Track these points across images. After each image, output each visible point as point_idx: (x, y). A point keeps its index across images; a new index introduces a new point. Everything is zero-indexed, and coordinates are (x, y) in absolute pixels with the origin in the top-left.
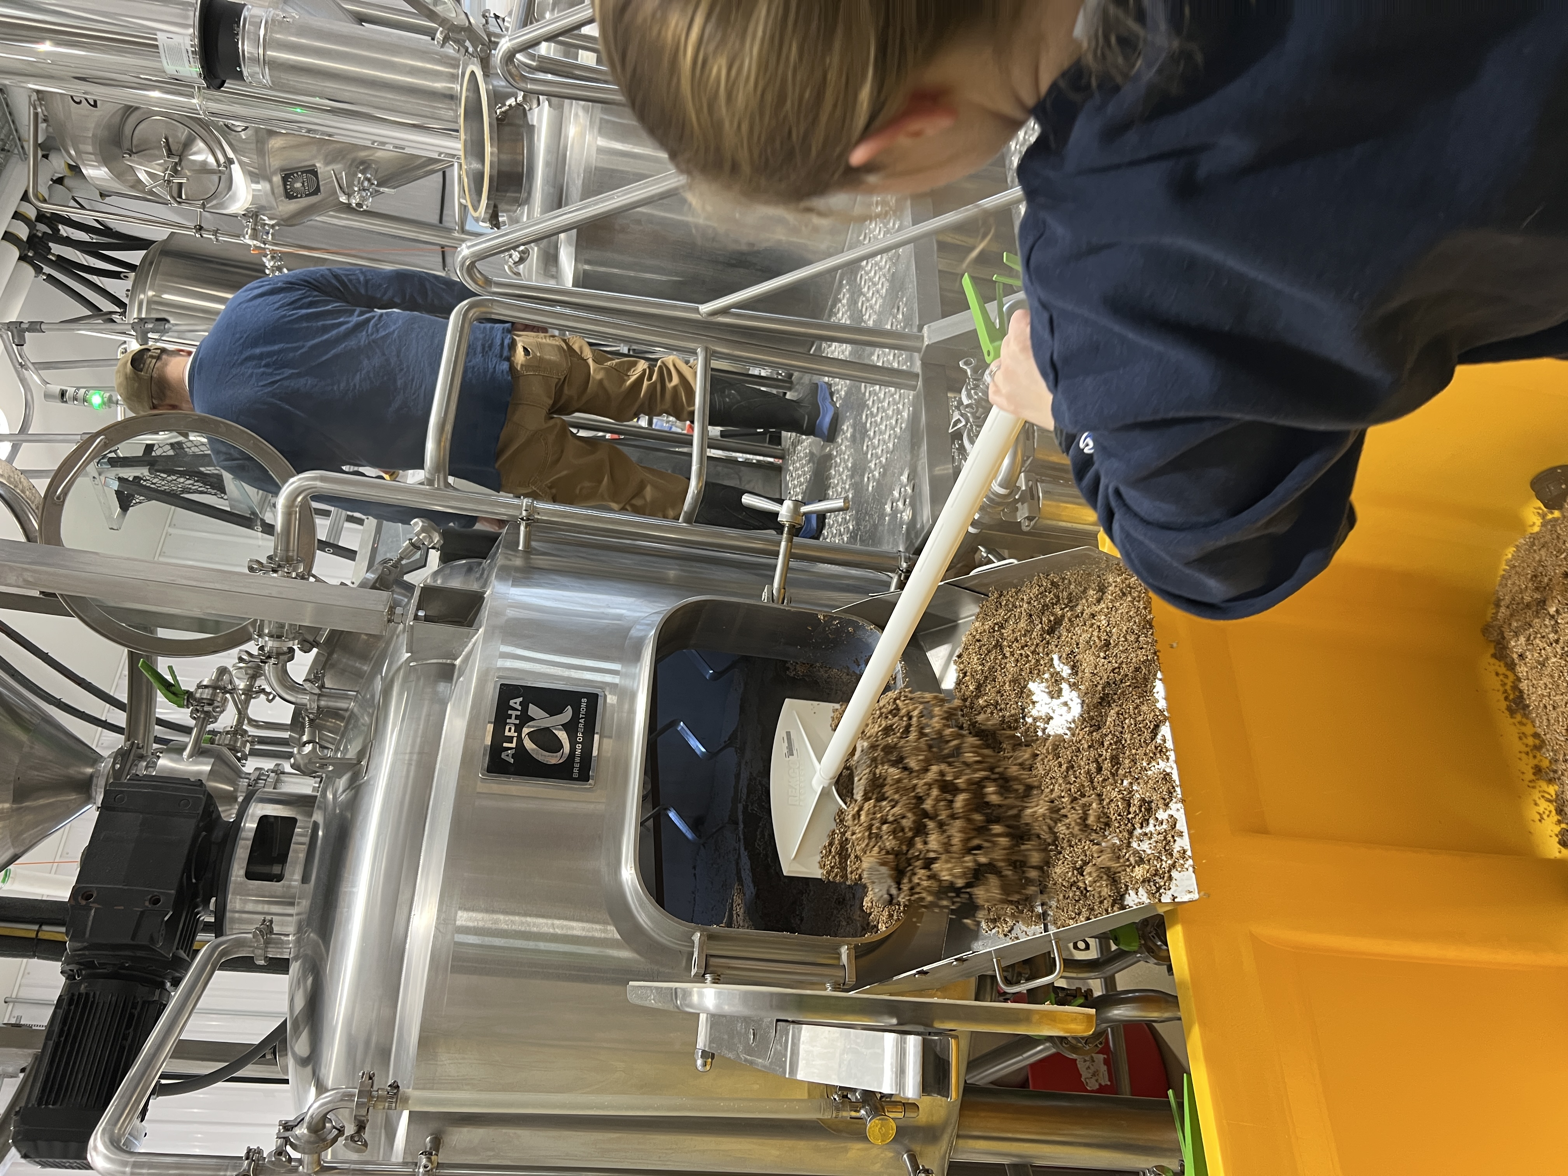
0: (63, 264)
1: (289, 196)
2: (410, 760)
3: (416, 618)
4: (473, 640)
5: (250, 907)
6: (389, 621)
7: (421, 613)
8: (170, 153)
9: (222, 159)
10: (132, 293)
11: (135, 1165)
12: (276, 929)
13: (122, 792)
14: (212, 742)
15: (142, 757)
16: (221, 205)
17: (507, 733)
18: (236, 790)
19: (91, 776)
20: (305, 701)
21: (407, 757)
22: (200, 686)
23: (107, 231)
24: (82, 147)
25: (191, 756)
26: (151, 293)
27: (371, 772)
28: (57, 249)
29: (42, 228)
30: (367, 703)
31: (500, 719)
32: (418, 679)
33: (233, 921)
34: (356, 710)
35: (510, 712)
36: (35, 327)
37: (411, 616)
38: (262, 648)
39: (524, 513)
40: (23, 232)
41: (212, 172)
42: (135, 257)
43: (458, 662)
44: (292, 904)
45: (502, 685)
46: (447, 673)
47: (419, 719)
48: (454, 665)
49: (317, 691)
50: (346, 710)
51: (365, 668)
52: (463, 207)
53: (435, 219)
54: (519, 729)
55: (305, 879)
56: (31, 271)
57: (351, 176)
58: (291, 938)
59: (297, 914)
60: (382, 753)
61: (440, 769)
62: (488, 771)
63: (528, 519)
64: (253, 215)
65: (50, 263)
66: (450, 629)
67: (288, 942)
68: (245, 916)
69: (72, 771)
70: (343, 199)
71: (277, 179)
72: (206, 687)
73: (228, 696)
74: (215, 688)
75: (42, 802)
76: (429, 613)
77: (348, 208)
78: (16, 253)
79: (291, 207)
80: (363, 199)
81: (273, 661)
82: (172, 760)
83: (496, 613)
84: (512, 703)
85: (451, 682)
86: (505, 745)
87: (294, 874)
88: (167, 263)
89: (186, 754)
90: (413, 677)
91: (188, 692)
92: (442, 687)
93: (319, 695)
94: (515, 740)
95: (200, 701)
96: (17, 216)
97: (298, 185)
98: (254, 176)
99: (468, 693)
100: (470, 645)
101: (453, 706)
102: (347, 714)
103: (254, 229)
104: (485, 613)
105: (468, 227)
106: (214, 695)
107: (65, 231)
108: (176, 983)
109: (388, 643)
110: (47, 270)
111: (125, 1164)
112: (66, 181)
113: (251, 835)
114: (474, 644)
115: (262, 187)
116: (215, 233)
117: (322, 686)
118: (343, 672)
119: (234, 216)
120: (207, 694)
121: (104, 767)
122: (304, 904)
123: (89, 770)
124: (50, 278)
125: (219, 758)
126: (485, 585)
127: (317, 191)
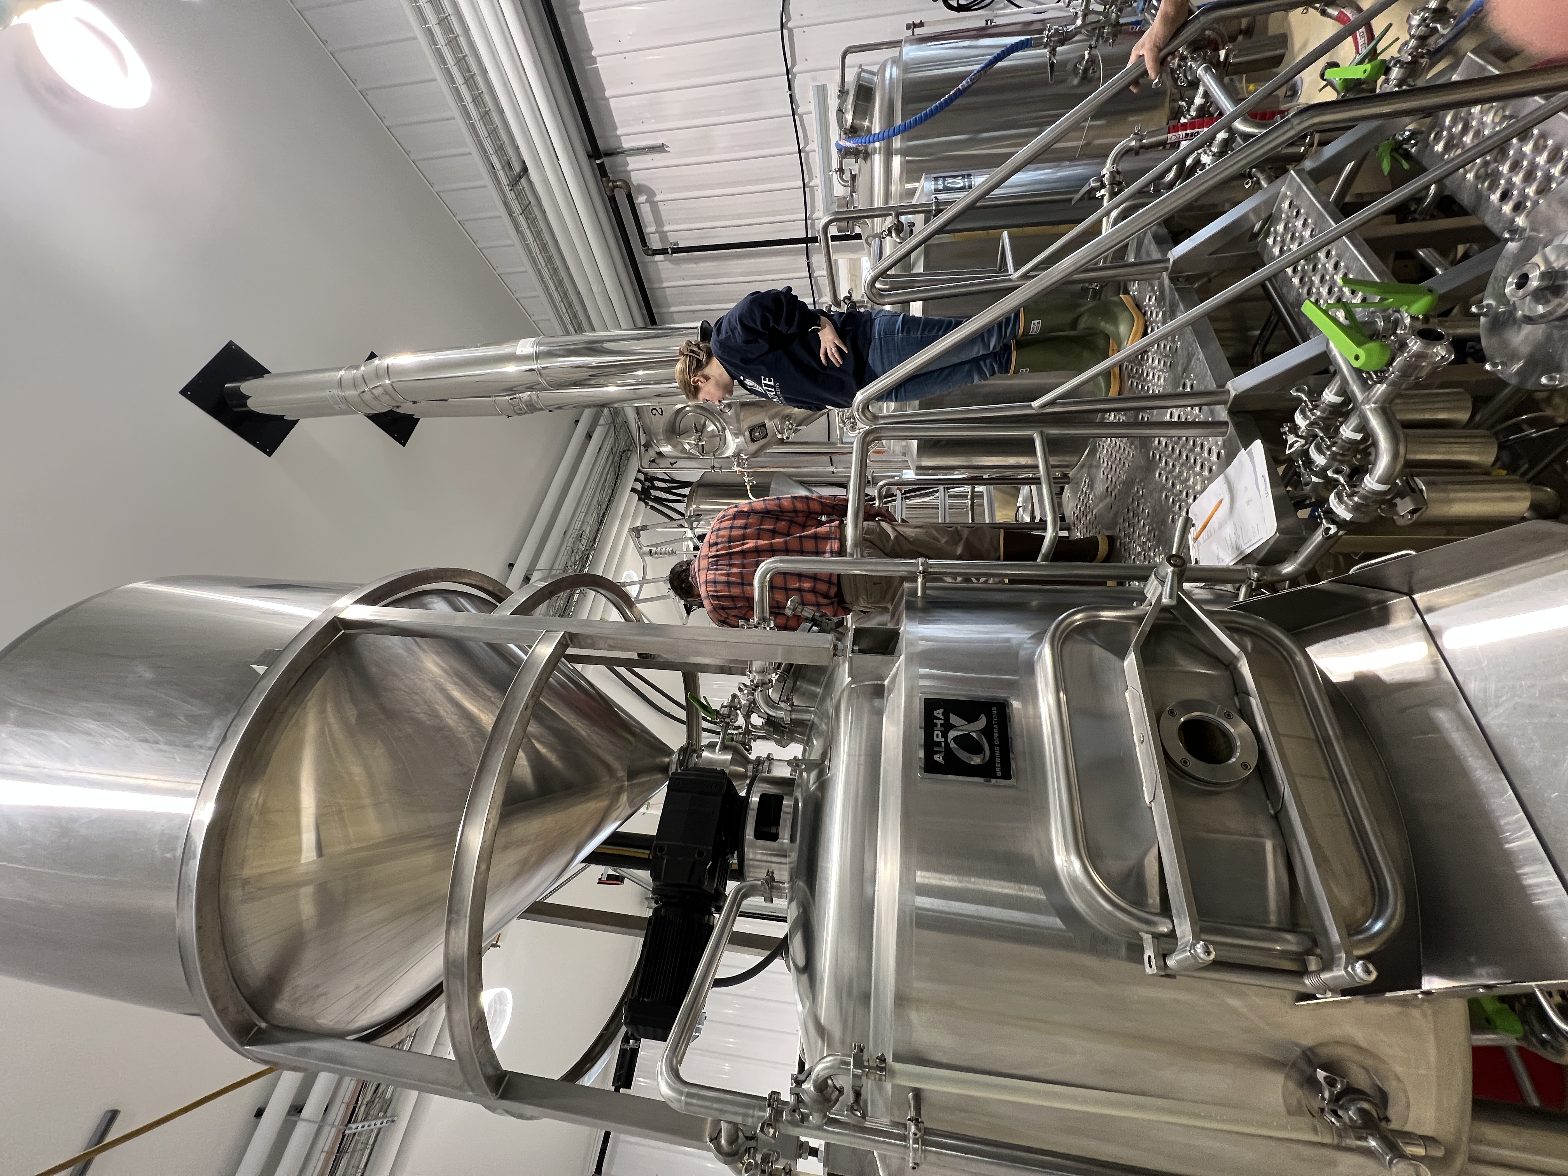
0: (658, 500)
1: (753, 441)
2: (859, 761)
3: (853, 651)
4: (897, 665)
5: (759, 857)
6: (835, 655)
7: (856, 648)
8: (697, 431)
9: (720, 428)
10: (687, 508)
11: (689, 1095)
12: (776, 878)
13: (679, 779)
14: (732, 740)
15: (695, 751)
16: (722, 453)
17: (936, 739)
18: (746, 771)
19: (669, 764)
20: (782, 716)
21: (857, 758)
22: (722, 707)
23: (673, 481)
24: (659, 438)
25: (720, 750)
26: (694, 506)
27: (833, 771)
28: (654, 493)
29: (647, 484)
30: (824, 715)
31: (929, 725)
32: (858, 696)
33: (749, 866)
34: (816, 721)
35: (935, 721)
36: (644, 528)
37: (849, 649)
38: (752, 681)
39: (921, 568)
40: (639, 487)
41: (717, 436)
42: (686, 491)
43: (886, 683)
44: (785, 856)
45: (925, 699)
46: (879, 692)
47: (862, 728)
48: (884, 685)
49: (790, 708)
50: (809, 721)
51: (818, 690)
52: (841, 429)
53: (825, 439)
54: (945, 735)
55: (792, 839)
56: (643, 504)
57: (782, 423)
58: (786, 885)
59: (790, 863)
60: (839, 756)
61: (884, 768)
62: (925, 771)
63: (924, 572)
64: (737, 455)
65: (652, 500)
66: (879, 657)
67: (785, 888)
68: (757, 863)
69: (658, 760)
70: (779, 436)
71: (747, 433)
72: (726, 707)
73: (738, 712)
74: (731, 707)
75: (643, 780)
76: (862, 647)
77: (782, 442)
78: (637, 497)
79: (754, 447)
80: (789, 434)
81: (760, 689)
82: (709, 752)
83: (911, 643)
84: (935, 713)
85: (883, 698)
86: (935, 749)
87: (785, 838)
88: (700, 491)
89: (717, 749)
90: (854, 695)
91: (716, 710)
92: (877, 702)
93: (791, 711)
94: (943, 744)
95: (723, 715)
96: (636, 480)
97: (757, 434)
98: (736, 435)
99: (899, 707)
100: (895, 669)
101: (888, 717)
102: (810, 723)
103: (738, 462)
104: (902, 644)
105: (844, 441)
106: (730, 711)
107: (657, 484)
108: (719, 910)
109: (834, 670)
110: (650, 503)
111: (681, 1093)
112: (657, 461)
113: (756, 807)
114: (898, 668)
115: (741, 440)
116: (720, 468)
117: (792, 705)
118: (804, 694)
119: (728, 458)
120: (725, 711)
121: (675, 757)
122: (794, 856)
123: (667, 760)
124: (652, 507)
125: (735, 751)
126: (898, 622)
127: (767, 435)
